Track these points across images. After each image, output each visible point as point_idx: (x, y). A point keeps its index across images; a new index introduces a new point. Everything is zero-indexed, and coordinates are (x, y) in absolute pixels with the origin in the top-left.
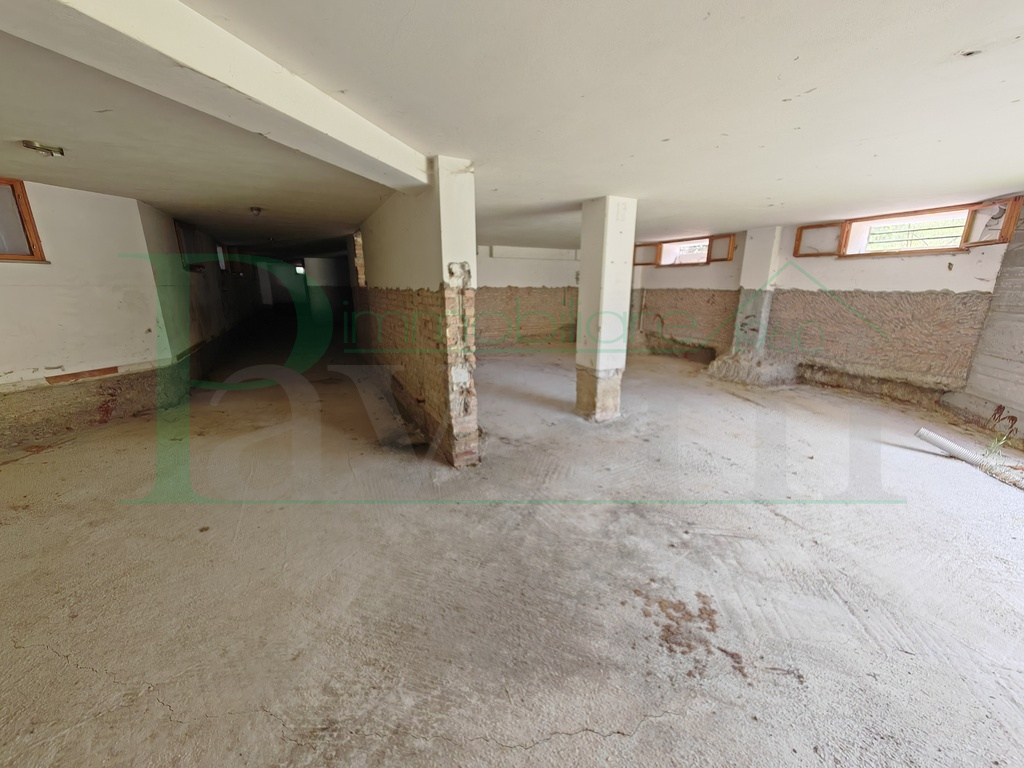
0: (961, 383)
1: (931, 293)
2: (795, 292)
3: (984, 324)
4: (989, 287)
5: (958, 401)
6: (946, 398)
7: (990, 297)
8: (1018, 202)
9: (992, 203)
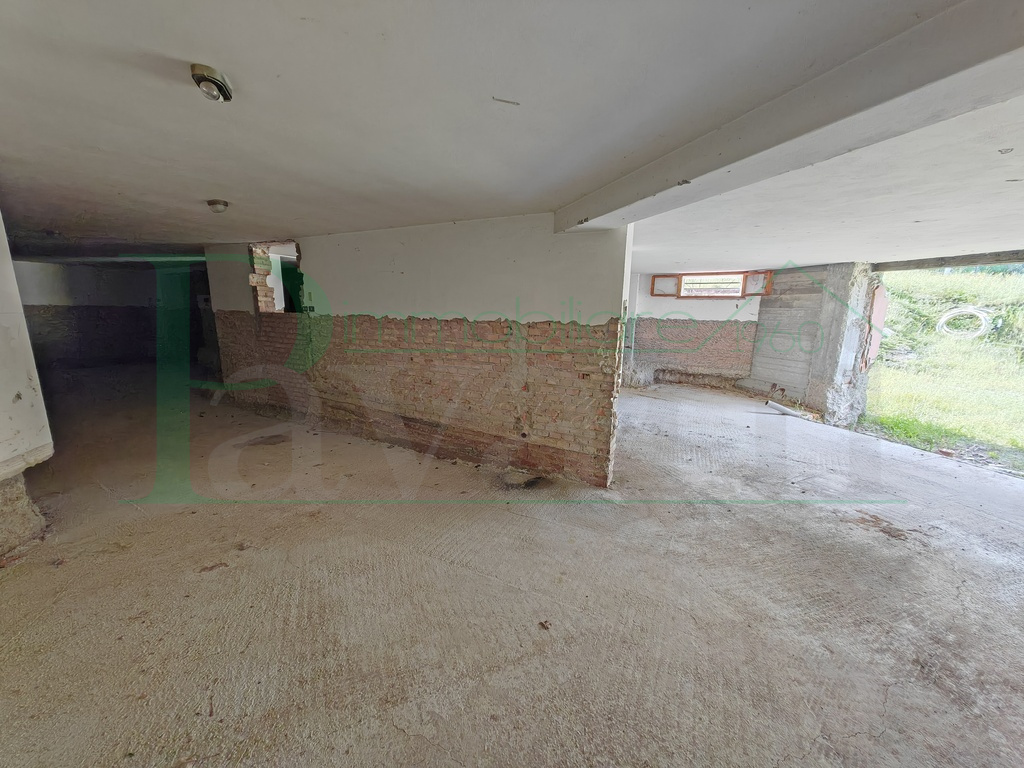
0: (748, 373)
2: (652, 320)
3: (756, 339)
4: (755, 318)
5: (747, 384)
6: (739, 383)
7: (757, 325)
8: (771, 273)
9: (757, 272)
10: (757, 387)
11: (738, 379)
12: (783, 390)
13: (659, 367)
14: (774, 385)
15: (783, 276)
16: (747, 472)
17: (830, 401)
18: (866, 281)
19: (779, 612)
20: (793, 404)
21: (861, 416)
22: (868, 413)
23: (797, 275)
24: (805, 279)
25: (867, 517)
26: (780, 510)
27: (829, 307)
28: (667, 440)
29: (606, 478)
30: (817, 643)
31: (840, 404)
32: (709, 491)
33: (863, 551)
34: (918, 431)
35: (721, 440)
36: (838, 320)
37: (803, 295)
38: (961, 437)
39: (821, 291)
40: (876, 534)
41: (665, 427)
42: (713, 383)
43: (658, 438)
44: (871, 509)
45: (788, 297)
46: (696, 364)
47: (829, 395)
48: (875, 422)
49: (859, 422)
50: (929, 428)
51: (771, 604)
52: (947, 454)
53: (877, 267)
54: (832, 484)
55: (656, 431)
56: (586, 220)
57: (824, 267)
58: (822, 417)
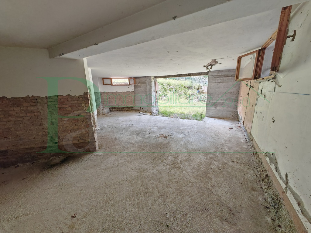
0: (134, 105)
1: (127, 92)
4: (133, 91)
6: (133, 108)
7: (134, 92)
8: (135, 78)
9: (131, 78)
10: (137, 109)
11: (132, 107)
12: (143, 109)
13: (110, 107)
14: (141, 108)
15: (137, 79)
16: (137, 132)
17: (152, 110)
18: (154, 81)
19: (147, 167)
20: (145, 112)
21: (158, 112)
22: (159, 111)
23: (140, 79)
24: (142, 80)
25: (161, 135)
26: (145, 140)
27: (148, 87)
28: (115, 129)
29: (95, 148)
30: (155, 171)
31: (154, 110)
32: (128, 141)
33: (161, 143)
34: (168, 113)
35: (130, 125)
36: (150, 90)
37: (143, 84)
38: (173, 113)
39: (146, 83)
40: (163, 139)
41: (114, 125)
42: (127, 109)
43: (113, 129)
44: (162, 133)
45: (140, 84)
46: (121, 105)
47: (152, 108)
48: (161, 113)
49: (158, 114)
50: (169, 112)
51: (146, 166)
52: (172, 117)
53: (155, 77)
54: (155, 130)
55: (112, 127)
56: (63, 54)
57: (145, 77)
58: (151, 114)
